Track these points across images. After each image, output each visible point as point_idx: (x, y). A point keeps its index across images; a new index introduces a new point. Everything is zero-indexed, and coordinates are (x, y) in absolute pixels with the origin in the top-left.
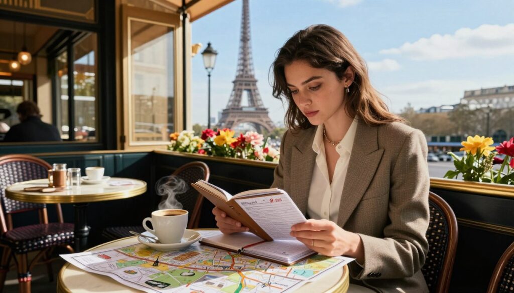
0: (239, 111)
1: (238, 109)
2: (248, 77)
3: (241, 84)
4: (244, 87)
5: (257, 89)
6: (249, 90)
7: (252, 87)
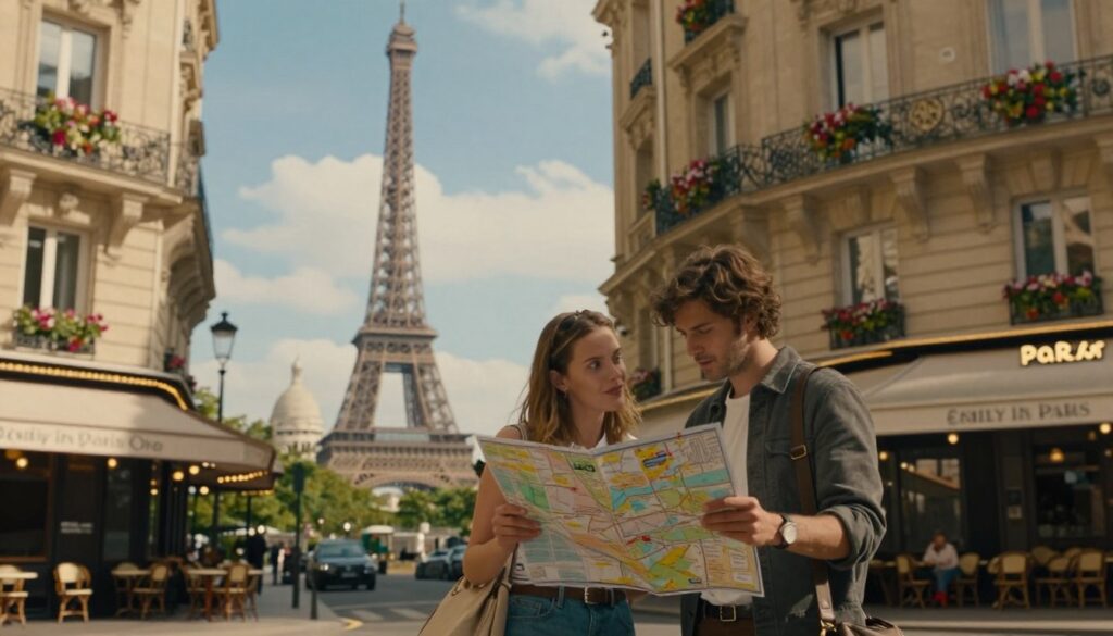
0: (367, 444)
1: (361, 437)
2: (403, 323)
3: (377, 347)
4: (385, 357)
5: (432, 365)
6: (407, 369)
7: (414, 359)
